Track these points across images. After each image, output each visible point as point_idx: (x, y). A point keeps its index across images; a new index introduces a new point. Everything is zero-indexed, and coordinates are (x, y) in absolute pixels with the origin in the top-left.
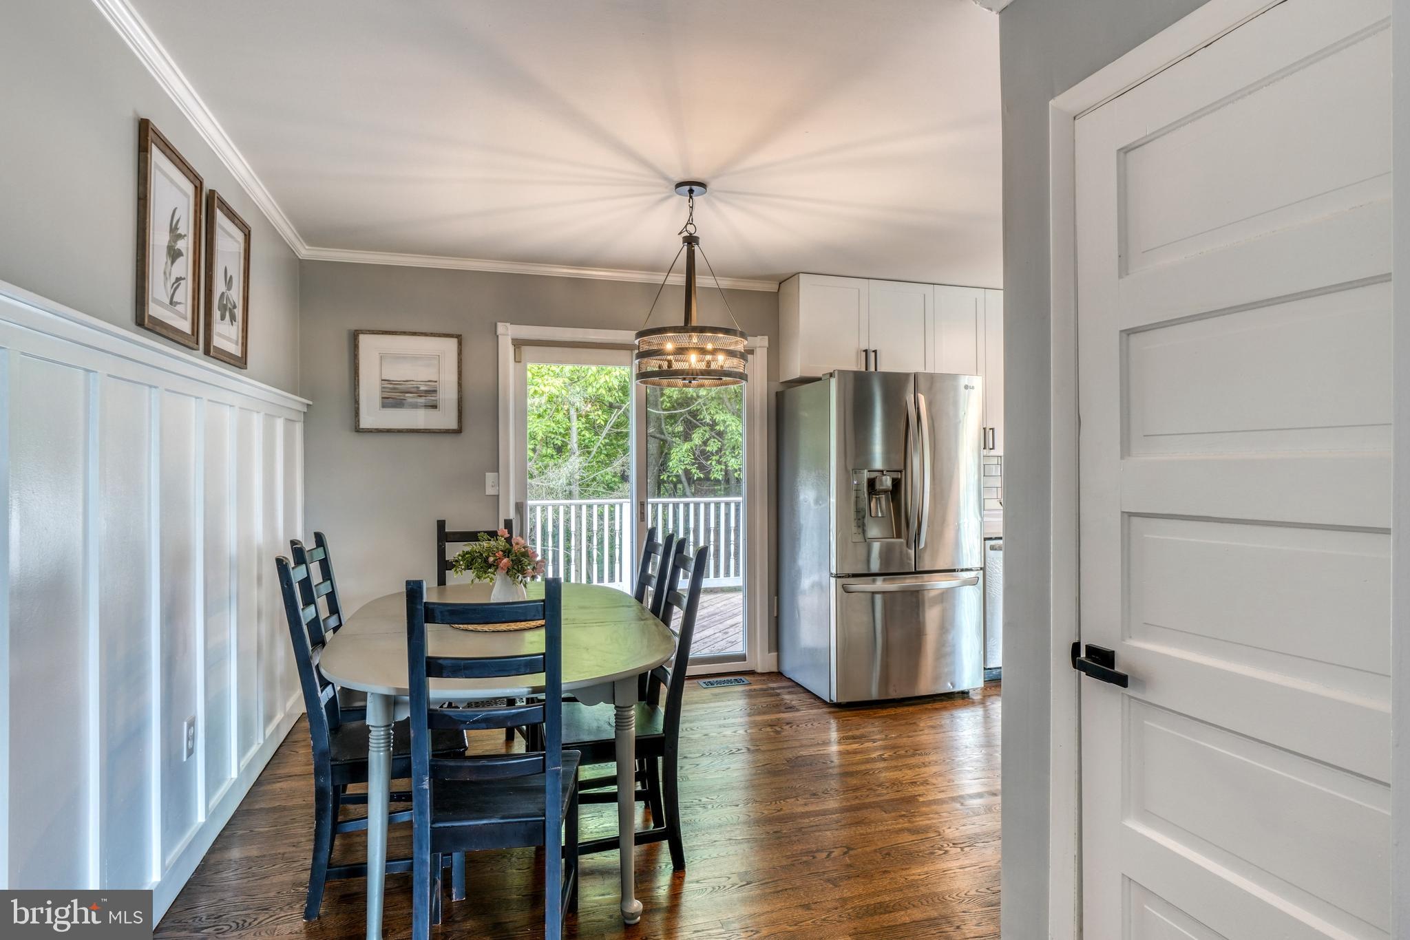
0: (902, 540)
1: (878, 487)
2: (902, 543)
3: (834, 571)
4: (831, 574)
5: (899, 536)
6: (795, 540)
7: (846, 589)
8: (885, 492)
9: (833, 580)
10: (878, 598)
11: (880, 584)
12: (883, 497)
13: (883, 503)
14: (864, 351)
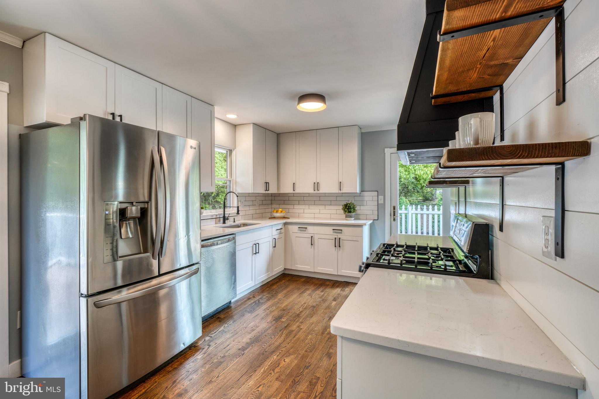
0: (148, 254)
1: (129, 215)
2: (148, 256)
3: (84, 291)
4: (82, 294)
5: (146, 251)
6: (42, 261)
7: (97, 305)
8: (134, 218)
9: (83, 301)
10: (124, 306)
11: (125, 294)
12: (132, 222)
13: (132, 225)
14: (111, 114)
